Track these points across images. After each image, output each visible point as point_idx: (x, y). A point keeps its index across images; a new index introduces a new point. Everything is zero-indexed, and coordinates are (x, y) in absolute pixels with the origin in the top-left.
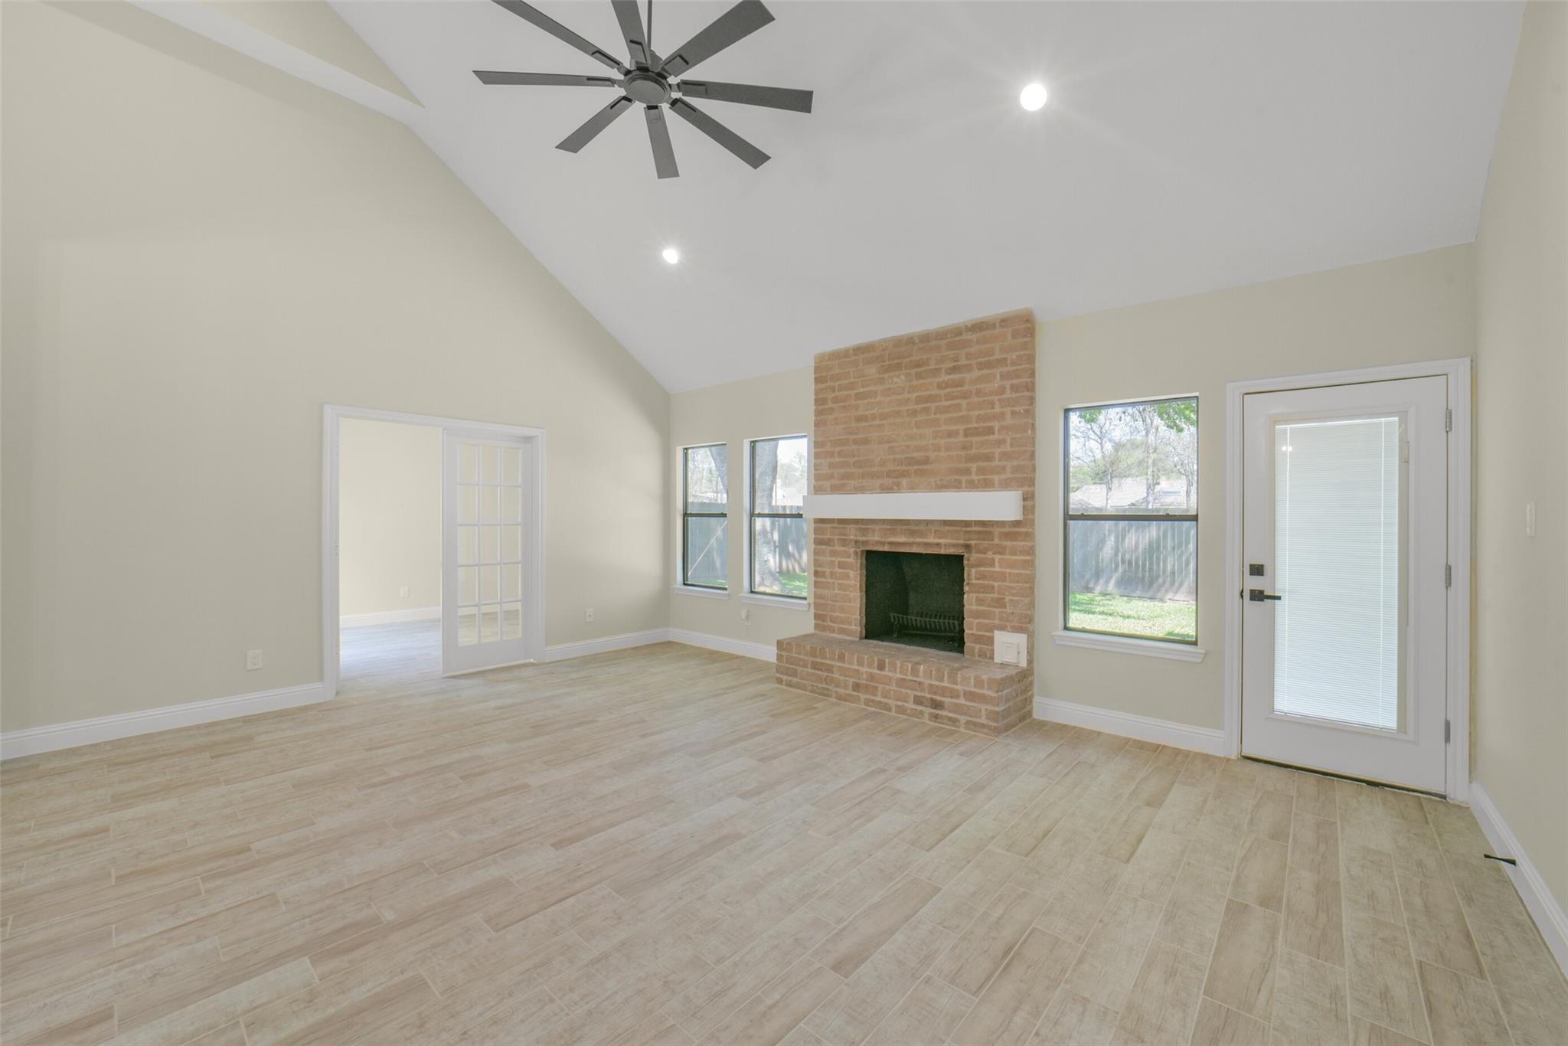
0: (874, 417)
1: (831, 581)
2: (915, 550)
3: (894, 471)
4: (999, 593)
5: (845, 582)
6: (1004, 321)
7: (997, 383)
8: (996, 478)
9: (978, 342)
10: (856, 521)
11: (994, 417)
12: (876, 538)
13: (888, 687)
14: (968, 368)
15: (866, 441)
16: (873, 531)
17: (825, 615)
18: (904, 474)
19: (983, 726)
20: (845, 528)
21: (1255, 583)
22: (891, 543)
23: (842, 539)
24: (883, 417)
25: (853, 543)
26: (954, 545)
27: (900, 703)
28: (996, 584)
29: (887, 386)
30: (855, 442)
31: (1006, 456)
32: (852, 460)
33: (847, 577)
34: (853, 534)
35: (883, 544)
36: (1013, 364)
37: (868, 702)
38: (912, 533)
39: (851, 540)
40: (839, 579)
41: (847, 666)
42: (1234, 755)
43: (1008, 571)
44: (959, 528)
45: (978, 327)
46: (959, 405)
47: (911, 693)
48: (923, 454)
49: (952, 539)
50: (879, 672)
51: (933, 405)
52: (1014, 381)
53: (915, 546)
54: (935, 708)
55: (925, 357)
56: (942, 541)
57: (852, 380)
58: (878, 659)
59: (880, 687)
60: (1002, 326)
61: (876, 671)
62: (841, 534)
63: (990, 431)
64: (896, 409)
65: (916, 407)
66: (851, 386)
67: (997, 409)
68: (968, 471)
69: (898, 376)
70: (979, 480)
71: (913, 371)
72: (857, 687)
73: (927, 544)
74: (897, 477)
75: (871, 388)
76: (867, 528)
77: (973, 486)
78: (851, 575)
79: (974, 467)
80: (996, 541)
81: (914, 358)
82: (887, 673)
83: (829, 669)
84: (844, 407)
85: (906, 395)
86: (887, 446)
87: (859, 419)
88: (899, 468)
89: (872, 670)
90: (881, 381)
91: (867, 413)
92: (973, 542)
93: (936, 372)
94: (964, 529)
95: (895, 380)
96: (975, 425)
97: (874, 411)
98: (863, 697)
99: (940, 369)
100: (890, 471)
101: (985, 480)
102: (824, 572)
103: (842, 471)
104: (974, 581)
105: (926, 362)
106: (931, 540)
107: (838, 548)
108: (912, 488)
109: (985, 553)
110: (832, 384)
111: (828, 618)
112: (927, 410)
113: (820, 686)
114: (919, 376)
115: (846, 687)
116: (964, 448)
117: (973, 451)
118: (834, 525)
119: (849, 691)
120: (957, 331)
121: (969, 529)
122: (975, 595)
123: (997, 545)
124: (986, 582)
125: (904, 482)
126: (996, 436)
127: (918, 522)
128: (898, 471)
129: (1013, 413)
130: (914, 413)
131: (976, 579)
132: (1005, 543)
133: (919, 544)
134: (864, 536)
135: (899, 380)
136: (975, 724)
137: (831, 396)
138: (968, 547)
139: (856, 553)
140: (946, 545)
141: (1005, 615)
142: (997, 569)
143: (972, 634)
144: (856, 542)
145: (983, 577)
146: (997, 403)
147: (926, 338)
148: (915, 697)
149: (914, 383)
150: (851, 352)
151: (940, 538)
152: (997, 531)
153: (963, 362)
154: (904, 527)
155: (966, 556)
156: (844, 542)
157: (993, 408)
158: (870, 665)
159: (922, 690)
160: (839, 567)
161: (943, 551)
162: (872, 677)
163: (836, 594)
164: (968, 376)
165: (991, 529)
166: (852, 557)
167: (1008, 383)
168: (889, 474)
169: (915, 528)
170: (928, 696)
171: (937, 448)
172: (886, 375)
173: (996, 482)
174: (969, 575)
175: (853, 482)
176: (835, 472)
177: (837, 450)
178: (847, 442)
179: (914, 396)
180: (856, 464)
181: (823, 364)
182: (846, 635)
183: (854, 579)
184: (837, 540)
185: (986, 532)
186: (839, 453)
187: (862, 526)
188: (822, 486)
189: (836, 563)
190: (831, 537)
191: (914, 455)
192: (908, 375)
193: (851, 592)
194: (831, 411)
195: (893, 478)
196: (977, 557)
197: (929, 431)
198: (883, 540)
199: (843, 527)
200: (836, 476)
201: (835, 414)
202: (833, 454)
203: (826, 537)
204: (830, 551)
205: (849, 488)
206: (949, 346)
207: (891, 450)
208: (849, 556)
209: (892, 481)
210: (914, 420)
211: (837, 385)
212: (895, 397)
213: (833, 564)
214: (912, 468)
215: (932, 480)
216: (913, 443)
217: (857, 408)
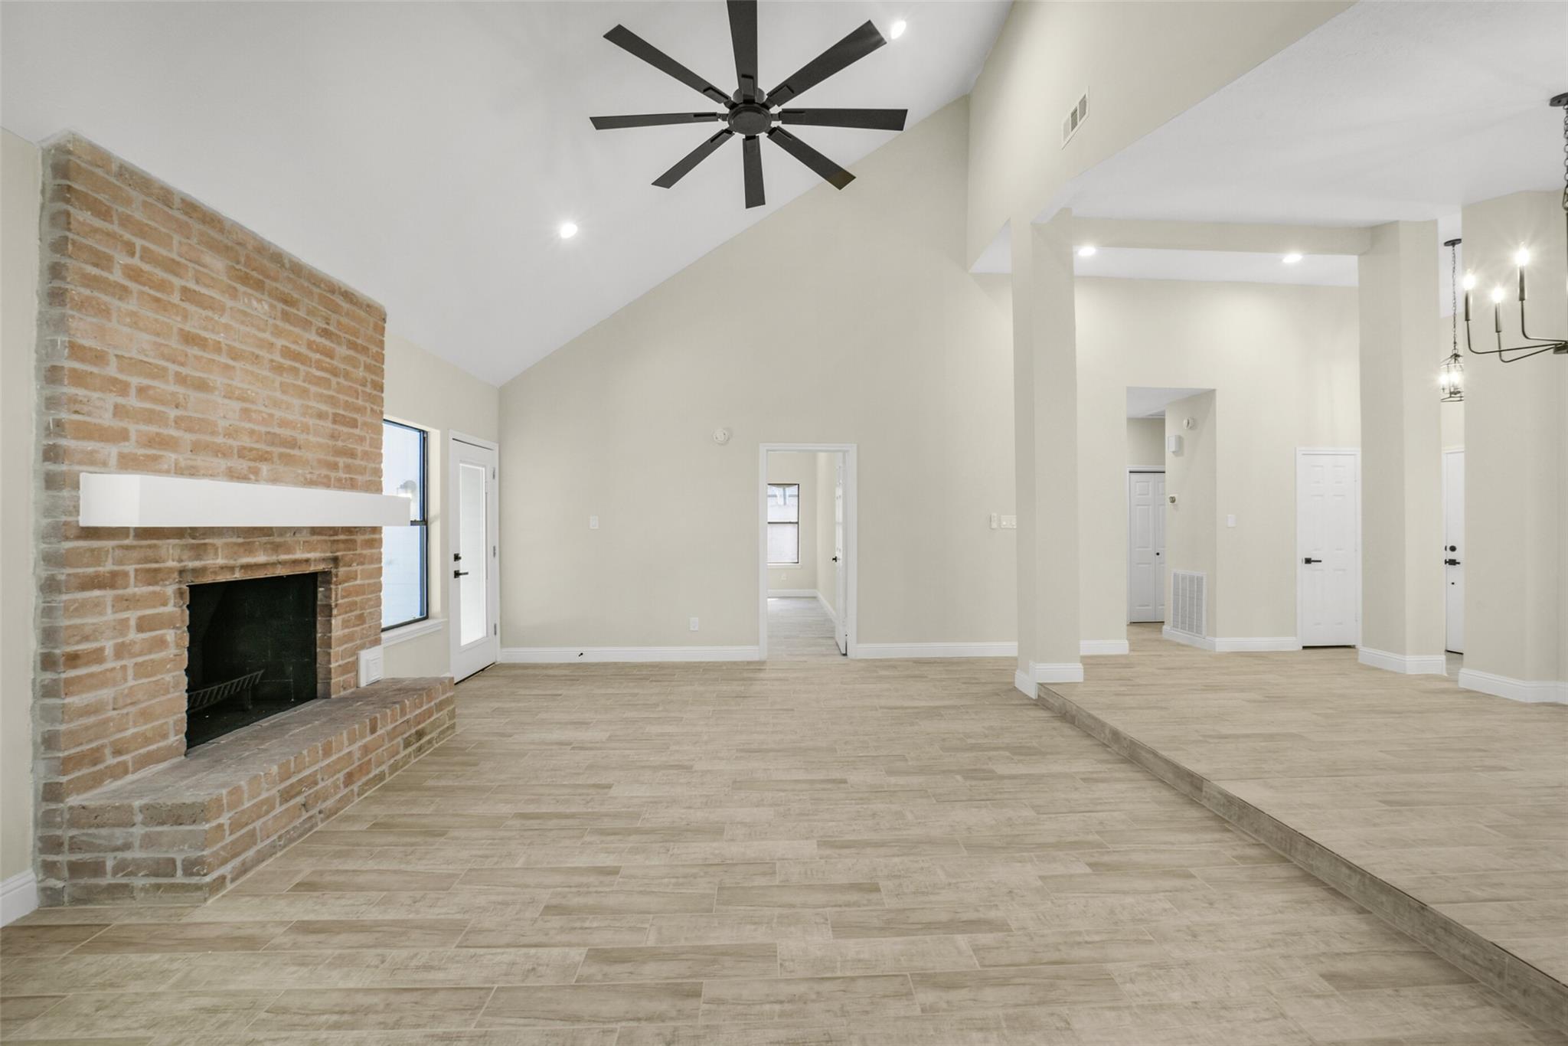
0: (218, 348)
1: (118, 664)
3: (251, 450)
4: (360, 608)
5: (153, 656)
7: (361, 371)
9: (347, 313)
10: (179, 533)
11: (359, 410)
12: (221, 561)
14: (338, 340)
15: (202, 386)
17: (98, 749)
18: (264, 458)
20: (155, 546)
22: (245, 567)
23: (148, 571)
24: (235, 354)
25: (176, 575)
26: (323, 560)
27: (392, 761)
28: (358, 599)
29: (240, 305)
30: (181, 379)
31: (365, 455)
33: (161, 643)
34: (172, 556)
35: (232, 569)
36: (372, 357)
37: (360, 792)
38: (276, 548)
39: (171, 570)
40: (140, 654)
43: (366, 582)
44: (327, 538)
46: (329, 381)
48: (288, 432)
49: (320, 552)
50: (372, 737)
52: (374, 377)
53: (279, 566)
54: (420, 739)
55: (296, 295)
56: (312, 555)
57: (175, 256)
59: (374, 755)
61: (367, 740)
62: (147, 560)
63: (355, 424)
66: (174, 268)
67: (360, 401)
68: (336, 466)
69: (260, 301)
70: (346, 478)
71: (280, 306)
72: (346, 781)
73: (295, 562)
74: (254, 460)
75: (216, 295)
76: (205, 544)
77: (339, 485)
79: (341, 463)
80: (358, 550)
81: (279, 286)
82: (376, 733)
84: (157, 300)
85: (267, 336)
86: (238, 405)
87: (189, 339)
88: (257, 446)
90: (233, 294)
91: (203, 334)
92: (340, 553)
94: (332, 538)
95: (255, 303)
96: (343, 412)
97: (217, 338)
98: (355, 788)
99: (311, 323)
100: (245, 448)
103: (153, 429)
104: (340, 601)
105: (295, 303)
106: (299, 555)
107: (132, 589)
108: (275, 480)
109: (350, 566)
111: (107, 751)
112: (295, 371)
114: (286, 317)
116: (333, 436)
117: (340, 443)
118: (127, 542)
119: (341, 793)
121: (336, 538)
122: (342, 618)
123: (359, 554)
124: (351, 599)
125: (265, 468)
126: (359, 431)
127: (283, 531)
128: (257, 449)
130: (279, 369)
131: (344, 597)
132: (362, 551)
133: (284, 563)
134: (198, 557)
135: (260, 307)
137: (121, 258)
138: (335, 560)
139: (180, 593)
140: (311, 558)
141: (365, 632)
142: (358, 581)
143: (339, 666)
144: (181, 572)
145: (349, 593)
146: (360, 394)
149: (280, 323)
151: (309, 552)
152: (359, 538)
153: (333, 327)
154: (265, 539)
155: (334, 571)
156: (153, 576)
157: (357, 398)
158: (362, 735)
160: (140, 628)
161: (311, 570)
163: (132, 687)
164: (337, 349)
165: (354, 537)
166: (172, 602)
167: (369, 377)
168: (242, 453)
169: (278, 540)
171: (306, 429)
172: (237, 286)
173: (360, 483)
174: (338, 594)
175: (173, 456)
176: (133, 428)
177: (135, 381)
178: (160, 374)
179: (280, 342)
180: (178, 421)
181: (99, 172)
182: (158, 761)
183: (175, 644)
184: (136, 570)
185: (351, 540)
186: (142, 391)
187: (193, 541)
188: (92, 452)
189: (133, 623)
190: (116, 568)
191: (277, 430)
192: (272, 306)
193: (169, 671)
194: (123, 292)
195: (250, 460)
196: (342, 570)
197: (296, 402)
198: (232, 562)
199: (150, 547)
200: (133, 436)
201: (132, 305)
202: (123, 389)
203: (101, 569)
204: (118, 599)
205: (166, 467)
206: (323, 300)
207: (245, 414)
208: (165, 602)
209: (247, 466)
210: (278, 379)
211: (138, 243)
212: (252, 331)
213: (124, 626)
214: (276, 450)
215: (300, 472)
216: (277, 413)
217: (185, 316)
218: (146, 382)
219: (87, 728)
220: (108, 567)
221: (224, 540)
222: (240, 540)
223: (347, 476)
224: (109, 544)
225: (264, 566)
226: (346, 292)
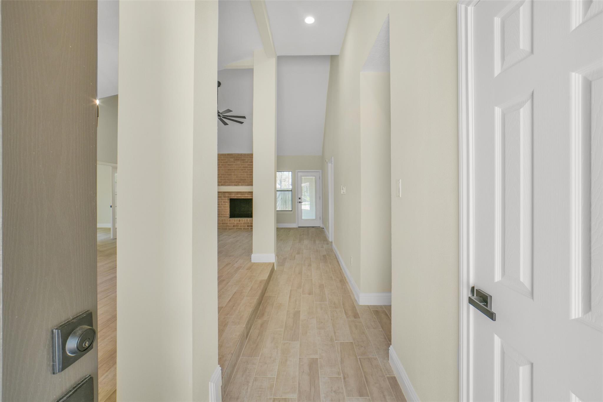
0: (232, 170)
1: (221, 206)
2: (243, 198)
3: (238, 182)
5: (225, 206)
10: (228, 192)
12: (233, 196)
13: (241, 225)
15: (230, 175)
16: (232, 194)
18: (240, 182)
21: (300, 200)
22: (237, 197)
24: (235, 170)
27: (244, 227)
30: (228, 175)
32: (227, 179)
33: (225, 204)
34: (227, 195)
35: (235, 197)
37: (236, 229)
38: (242, 194)
40: (223, 205)
42: (297, 227)
47: (246, 225)
51: (246, 169)
55: (245, 159)
56: (249, 196)
57: (227, 161)
59: (239, 225)
61: (238, 222)
64: (238, 168)
65: (243, 169)
66: (226, 162)
71: (242, 161)
72: (234, 226)
73: (245, 197)
75: (232, 163)
78: (227, 204)
81: (242, 158)
82: (241, 222)
83: (227, 223)
84: (225, 167)
85: (240, 166)
86: (236, 176)
87: (229, 170)
90: (235, 162)
91: (231, 169)
93: (247, 162)
98: (235, 228)
100: (236, 181)
103: (224, 181)
106: (246, 196)
107: (223, 198)
108: (242, 185)
110: (221, 161)
114: (243, 162)
118: (222, 193)
125: (240, 184)
127: (243, 192)
130: (242, 170)
134: (230, 195)
135: (239, 162)
137: (221, 164)
139: (228, 199)
144: (228, 197)
147: (245, 155)
150: (227, 155)
156: (225, 197)
161: (249, 198)
162: (237, 223)
169: (242, 193)
171: (247, 177)
172: (236, 161)
175: (227, 184)
177: (223, 176)
180: (228, 180)
184: (223, 196)
187: (230, 193)
188: (220, 184)
189: (223, 202)
193: (227, 208)
197: (246, 174)
198: (235, 196)
199: (225, 194)
201: (222, 168)
207: (237, 177)
208: (226, 200)
209: (237, 184)
210: (242, 171)
211: (223, 161)
212: (238, 166)
213: (221, 202)
214: (242, 181)
215: (246, 184)
216: (242, 176)
217: (228, 167)
222: (236, 193)
224: (220, 193)
225: (240, 197)
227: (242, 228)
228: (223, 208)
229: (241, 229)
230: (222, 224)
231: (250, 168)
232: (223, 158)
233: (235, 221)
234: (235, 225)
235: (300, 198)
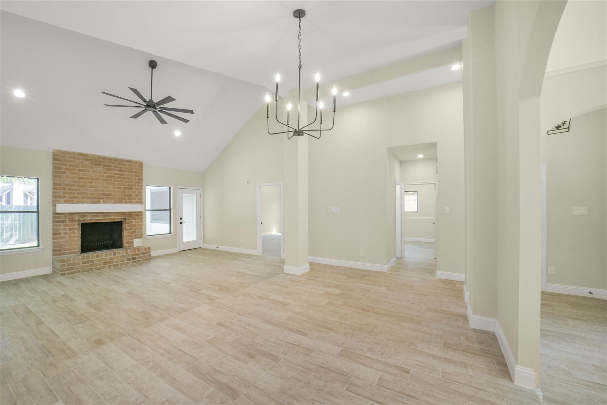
0: (88, 179)
1: (64, 236)
2: (106, 221)
3: (97, 197)
4: (134, 230)
5: (73, 235)
6: (136, 162)
7: (134, 177)
8: (134, 201)
9: (128, 165)
10: (78, 213)
11: (133, 185)
12: (89, 218)
14: (125, 171)
15: (84, 186)
16: (87, 216)
18: (101, 198)
19: (147, 259)
21: (181, 221)
22: (96, 220)
24: (93, 179)
25: (77, 221)
26: (121, 219)
27: (122, 262)
28: (133, 228)
29: (94, 169)
30: (78, 186)
31: (136, 195)
33: (74, 233)
34: (76, 218)
35: (92, 220)
36: (138, 173)
37: (109, 267)
38: (105, 216)
39: (76, 220)
40: (69, 234)
41: (100, 258)
42: (179, 251)
43: (137, 224)
44: (122, 214)
45: (128, 161)
46: (122, 181)
47: (126, 259)
48: (109, 193)
49: (120, 217)
50: (114, 256)
51: (113, 179)
52: (139, 178)
54: (134, 259)
55: (110, 164)
56: (117, 218)
57: (76, 164)
58: (113, 253)
59: (114, 260)
60: (135, 163)
61: (113, 256)
62: (71, 218)
63: (132, 189)
64: (99, 178)
65: (106, 178)
66: (76, 166)
67: (134, 184)
68: (125, 199)
69: (99, 168)
70: (128, 201)
71: (105, 168)
72: (105, 263)
75: (87, 169)
76: (85, 215)
77: (126, 202)
78: (76, 232)
79: (127, 198)
80: (134, 217)
81: (106, 164)
82: (117, 255)
83: (92, 261)
84: (72, 173)
85: (102, 174)
86: (94, 189)
87: (80, 178)
88: (99, 196)
89: (111, 257)
90: (92, 168)
91: (84, 177)
92: (126, 217)
93: (114, 170)
94: (124, 214)
95: (98, 168)
96: (127, 187)
97: (88, 177)
98: (107, 265)
99: (116, 169)
101: (130, 201)
102: (61, 233)
103: (72, 195)
104: (127, 228)
105: (110, 166)
106: (112, 217)
107: (67, 223)
108: (105, 202)
109: (130, 220)
112: (111, 180)
113: (87, 268)
114: (107, 169)
115: (100, 264)
116: (124, 192)
117: (126, 193)
118: (66, 215)
119: (102, 265)
120: (122, 160)
121: (125, 214)
122: (127, 231)
123: (134, 218)
124: (131, 227)
125: (102, 200)
126: (133, 190)
128: (99, 197)
129: (138, 185)
130: (106, 180)
131: (128, 227)
132: (135, 217)
133: (108, 219)
134: (83, 218)
135: (100, 169)
136: (145, 259)
137: (64, 167)
138: (125, 219)
139: (79, 224)
140: (117, 219)
141: (136, 235)
142: (134, 223)
143: (127, 242)
144: (79, 220)
145: (130, 226)
146: (134, 182)
147: (110, 159)
148: (127, 259)
149: (106, 171)
150: (76, 154)
151: (116, 217)
152: (133, 214)
153: (123, 169)
154: (102, 214)
155: (124, 221)
156: (72, 221)
158: (110, 255)
159: (130, 256)
160: (69, 230)
161: (116, 221)
162: (111, 258)
163: (67, 240)
164: (125, 173)
165: (132, 214)
167: (137, 178)
169: (106, 214)
170: (131, 257)
171: (114, 191)
172: (93, 166)
173: (134, 202)
174: (125, 226)
175: (77, 200)
176: (67, 195)
177: (67, 187)
178: (74, 185)
179: (106, 175)
180: (78, 194)
181: (59, 154)
182: (74, 254)
183: (78, 233)
184: (68, 220)
185: (130, 215)
186: (69, 189)
187: (82, 215)
188: (58, 200)
189: (68, 229)
190: (64, 219)
191: (105, 192)
192: (103, 168)
193: (76, 238)
194: (64, 173)
195: (97, 199)
196: (127, 221)
197: (111, 186)
198: (92, 219)
199: (71, 216)
200: (67, 197)
201: (67, 174)
202: (65, 189)
203: (60, 219)
204: (64, 225)
205: (75, 202)
206: (119, 164)
207: (96, 190)
208: (75, 226)
209: (96, 200)
210: (105, 182)
211: (68, 164)
212: (97, 174)
213: (65, 229)
214: (105, 197)
215: (113, 200)
216: (105, 189)
217: (79, 174)
218: (69, 187)
219: (58, 245)
220: (62, 219)
221: (90, 215)
222: (95, 215)
223: (129, 200)
224: (62, 215)
225: (101, 220)
226: (127, 160)
227: (119, 263)
228: (68, 239)
229: (118, 265)
230: (83, 263)
231: (119, 179)
232: (68, 159)
233: (106, 255)
234: (108, 261)
235: (181, 219)
